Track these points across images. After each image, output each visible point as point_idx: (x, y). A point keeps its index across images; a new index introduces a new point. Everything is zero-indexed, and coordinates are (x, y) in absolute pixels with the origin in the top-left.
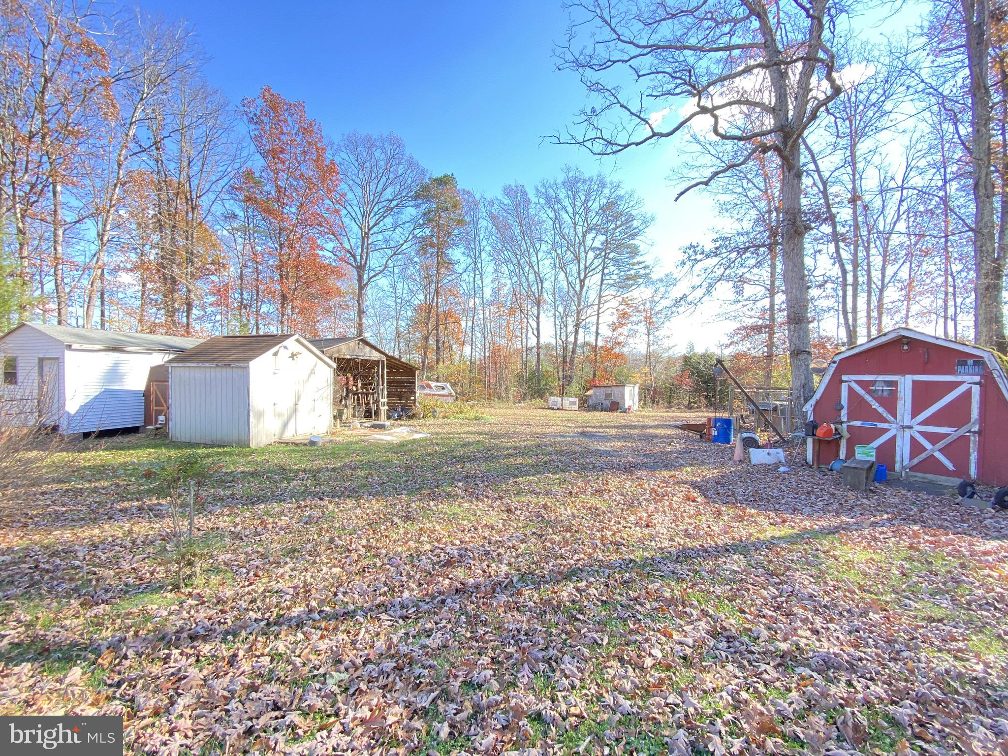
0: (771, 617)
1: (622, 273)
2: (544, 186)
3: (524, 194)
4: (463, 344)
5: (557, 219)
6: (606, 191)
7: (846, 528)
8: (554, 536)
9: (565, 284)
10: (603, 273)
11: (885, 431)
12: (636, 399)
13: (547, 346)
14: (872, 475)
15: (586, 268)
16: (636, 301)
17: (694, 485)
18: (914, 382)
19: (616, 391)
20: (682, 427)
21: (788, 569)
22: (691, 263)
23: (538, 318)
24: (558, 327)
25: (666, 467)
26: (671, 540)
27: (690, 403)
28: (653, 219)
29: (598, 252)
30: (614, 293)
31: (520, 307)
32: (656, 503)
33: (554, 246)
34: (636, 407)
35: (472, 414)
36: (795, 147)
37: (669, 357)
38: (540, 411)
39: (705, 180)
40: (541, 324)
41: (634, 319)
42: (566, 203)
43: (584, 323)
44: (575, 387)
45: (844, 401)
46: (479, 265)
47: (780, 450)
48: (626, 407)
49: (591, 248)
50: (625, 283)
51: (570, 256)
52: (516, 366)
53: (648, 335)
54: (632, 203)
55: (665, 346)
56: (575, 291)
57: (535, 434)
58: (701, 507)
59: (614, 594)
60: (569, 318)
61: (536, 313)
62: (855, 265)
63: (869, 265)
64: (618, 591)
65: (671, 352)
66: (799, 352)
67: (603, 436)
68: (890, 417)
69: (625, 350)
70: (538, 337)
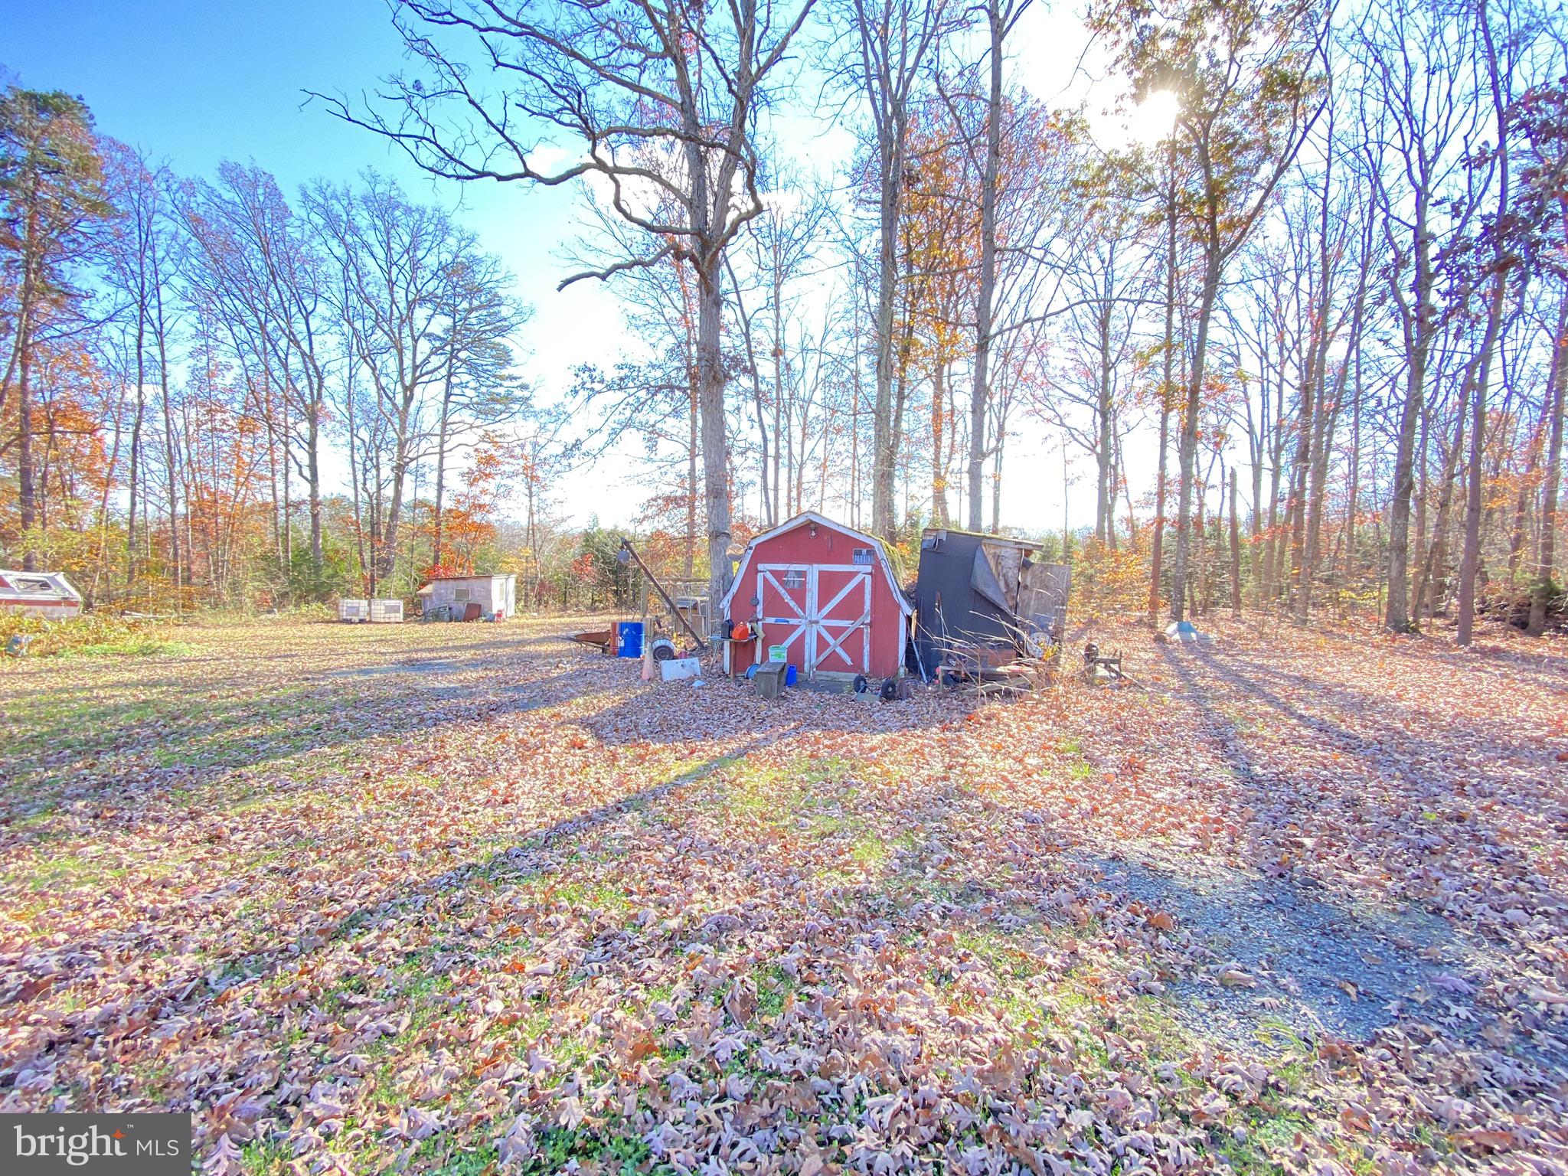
0: (664, 887)
1: (484, 389)
2: (321, 190)
3: (274, 193)
4: (108, 483)
5: (349, 262)
6: (451, 241)
7: (755, 746)
8: (320, 864)
9: (373, 390)
10: (449, 382)
11: (795, 627)
12: (512, 598)
13: (336, 502)
14: (783, 679)
15: (415, 368)
16: (508, 439)
17: (586, 724)
18: (821, 573)
19: (476, 586)
20: (578, 639)
21: (690, 815)
22: (586, 393)
23: (312, 444)
24: (359, 467)
25: (548, 702)
26: (541, 814)
27: (594, 601)
28: (532, 312)
29: (438, 344)
30: (471, 420)
31: (268, 418)
32: (523, 763)
33: (346, 314)
34: (511, 612)
35: (133, 642)
36: (714, 264)
37: (565, 533)
38: (317, 627)
39: (602, 271)
40: (318, 456)
41: (507, 468)
42: (371, 237)
43: (413, 465)
44: (397, 580)
45: (760, 596)
46: (154, 314)
47: (696, 659)
48: (495, 611)
49: (424, 334)
50: (492, 406)
51: (380, 338)
52: (261, 537)
53: (531, 496)
54: (496, 276)
55: (557, 516)
56: (394, 405)
57: (302, 672)
58: (591, 755)
59: (430, 933)
60: (382, 453)
61: (307, 435)
62: (778, 434)
63: (790, 436)
64: (440, 925)
65: (565, 527)
66: (718, 535)
67: (448, 666)
68: (800, 612)
69: (492, 517)
70: (314, 481)
